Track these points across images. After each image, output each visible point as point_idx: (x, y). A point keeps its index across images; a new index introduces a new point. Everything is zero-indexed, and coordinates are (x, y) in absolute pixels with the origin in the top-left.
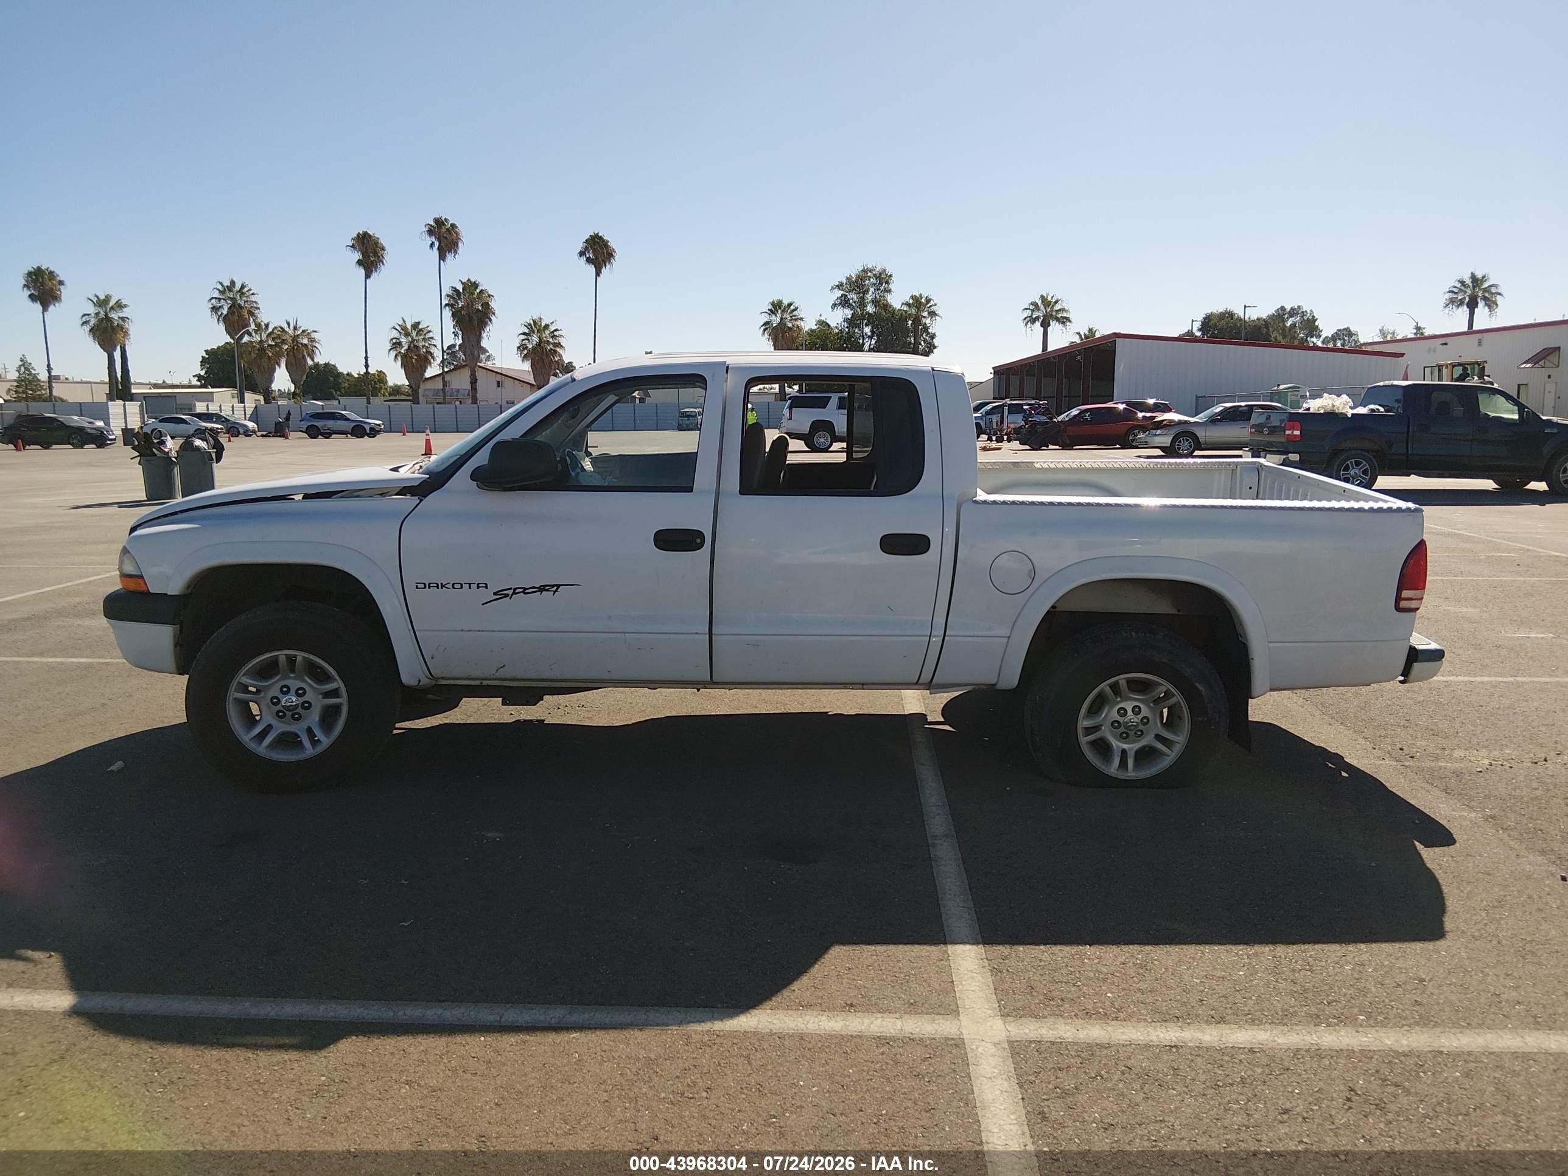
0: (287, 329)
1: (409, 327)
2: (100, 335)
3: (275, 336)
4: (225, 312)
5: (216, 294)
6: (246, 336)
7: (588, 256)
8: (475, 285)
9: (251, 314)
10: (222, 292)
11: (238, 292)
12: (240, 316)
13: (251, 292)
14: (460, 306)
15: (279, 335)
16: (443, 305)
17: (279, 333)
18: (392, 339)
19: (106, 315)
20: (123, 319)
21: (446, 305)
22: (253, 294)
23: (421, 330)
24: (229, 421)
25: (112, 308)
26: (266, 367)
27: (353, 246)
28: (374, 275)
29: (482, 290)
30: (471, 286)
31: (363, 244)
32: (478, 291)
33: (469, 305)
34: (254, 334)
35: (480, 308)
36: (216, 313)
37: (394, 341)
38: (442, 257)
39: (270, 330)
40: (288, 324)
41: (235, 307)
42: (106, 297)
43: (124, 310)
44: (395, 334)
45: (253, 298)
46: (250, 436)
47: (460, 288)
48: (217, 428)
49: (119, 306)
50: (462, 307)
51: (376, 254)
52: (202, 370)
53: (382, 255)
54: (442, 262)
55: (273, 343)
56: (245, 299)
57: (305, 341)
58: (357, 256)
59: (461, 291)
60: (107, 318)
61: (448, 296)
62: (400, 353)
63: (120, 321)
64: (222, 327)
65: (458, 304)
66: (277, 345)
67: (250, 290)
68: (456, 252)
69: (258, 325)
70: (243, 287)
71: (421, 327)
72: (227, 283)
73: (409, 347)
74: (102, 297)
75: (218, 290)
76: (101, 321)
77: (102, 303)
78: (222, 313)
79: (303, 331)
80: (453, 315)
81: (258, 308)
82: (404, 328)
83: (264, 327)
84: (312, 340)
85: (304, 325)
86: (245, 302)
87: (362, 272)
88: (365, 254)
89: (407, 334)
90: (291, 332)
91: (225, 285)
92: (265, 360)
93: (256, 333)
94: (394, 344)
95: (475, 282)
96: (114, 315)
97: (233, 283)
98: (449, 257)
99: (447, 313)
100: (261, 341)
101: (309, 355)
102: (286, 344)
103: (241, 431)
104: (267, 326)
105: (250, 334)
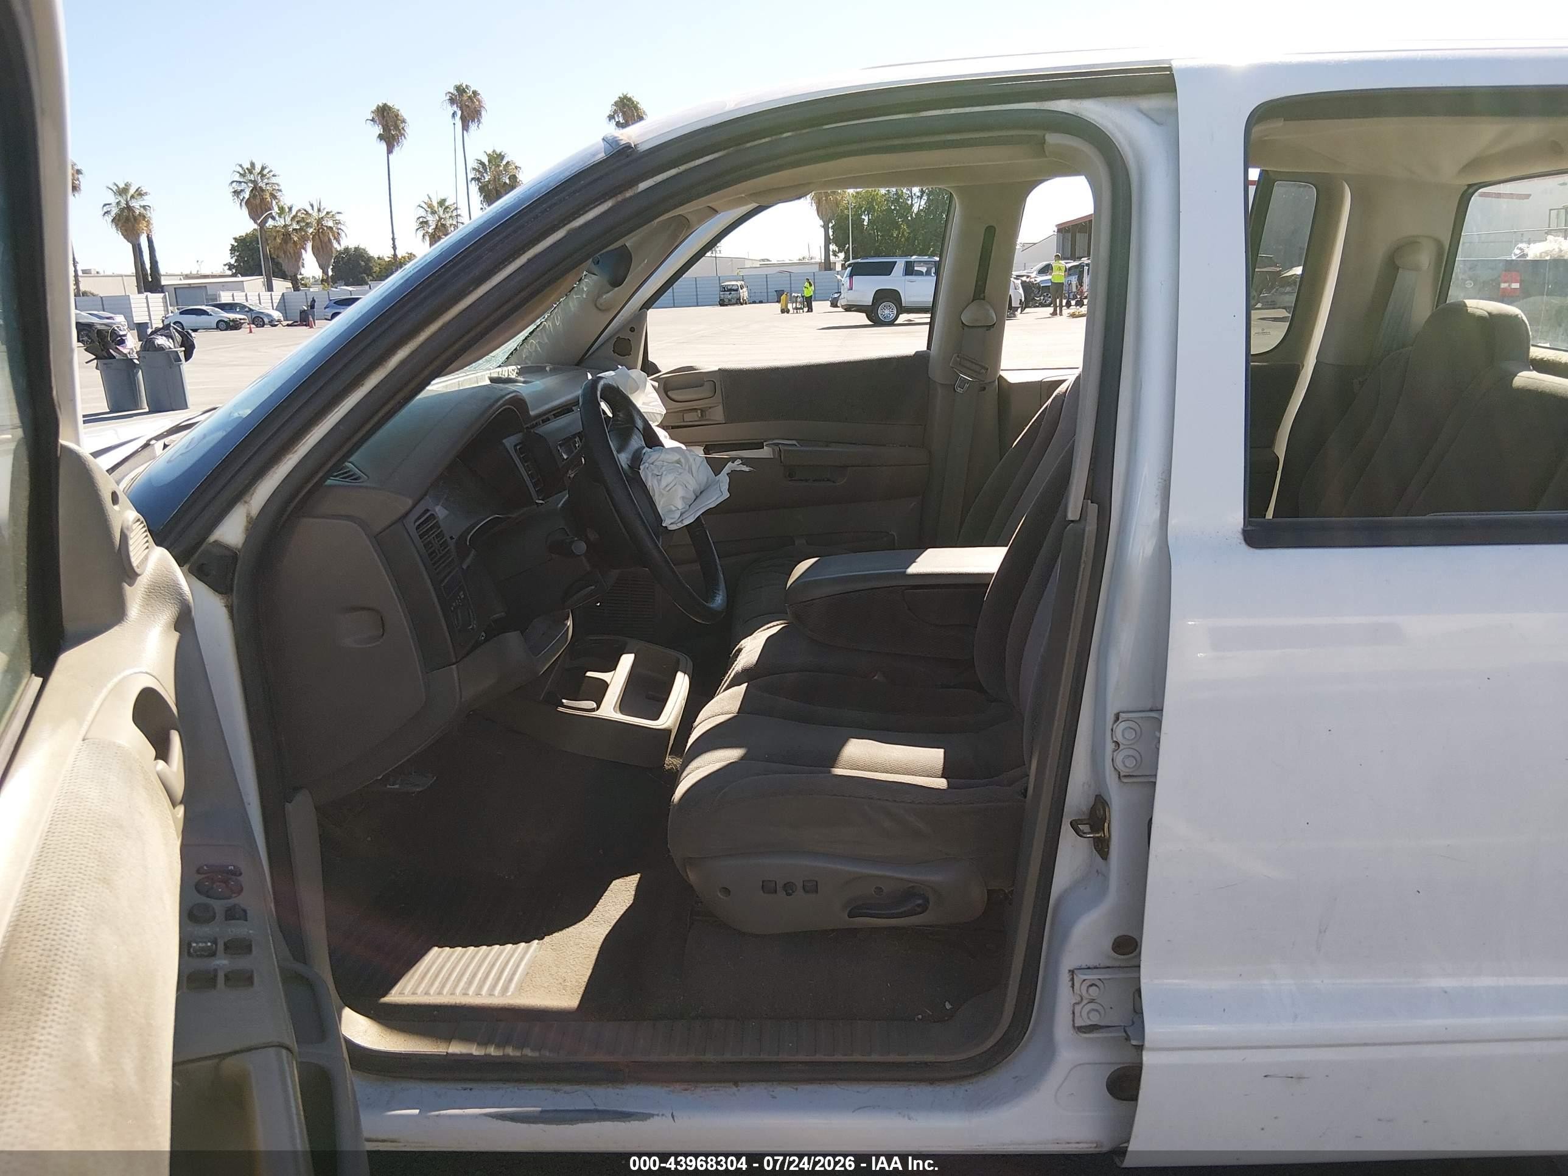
0: (310, 211)
1: (435, 204)
2: (122, 226)
3: (299, 219)
4: (247, 196)
5: (237, 178)
6: (270, 219)
7: (617, 120)
8: (501, 157)
9: (274, 197)
10: (243, 175)
11: (258, 174)
12: (263, 200)
13: (272, 174)
14: (487, 180)
15: (302, 219)
16: (469, 179)
17: (303, 216)
18: (419, 218)
19: (127, 203)
20: (144, 207)
21: (472, 179)
22: (273, 176)
23: (447, 207)
24: (253, 310)
25: (132, 197)
26: (292, 252)
27: (373, 120)
28: (396, 150)
29: (508, 162)
30: (496, 158)
31: (383, 117)
32: (504, 162)
33: (496, 178)
34: (277, 218)
35: (508, 181)
36: (238, 197)
37: (421, 220)
38: (465, 127)
39: (294, 213)
40: (312, 206)
41: (257, 191)
42: (126, 185)
43: (145, 197)
44: (422, 213)
45: (274, 180)
46: (276, 325)
47: (485, 160)
48: (240, 319)
49: (140, 193)
50: (489, 181)
51: (397, 127)
52: (232, 258)
53: (403, 128)
54: (465, 132)
55: (298, 227)
56: (266, 181)
57: (330, 224)
58: (378, 130)
59: (487, 163)
60: (129, 207)
61: (474, 169)
62: (427, 232)
63: (142, 209)
64: (245, 211)
65: (485, 179)
66: (301, 229)
67: (271, 171)
68: (479, 121)
69: (282, 209)
70: (263, 168)
71: (447, 204)
72: (247, 165)
73: (437, 225)
74: (122, 186)
75: (239, 172)
76: (122, 210)
77: (122, 191)
78: (244, 198)
79: (328, 213)
80: (481, 189)
81: (280, 190)
82: (430, 206)
83: (287, 210)
84: (338, 223)
85: (328, 206)
86: (267, 184)
87: (383, 146)
88: (386, 128)
89: (434, 213)
90: (315, 214)
91: (245, 167)
92: (290, 245)
93: (280, 217)
94: (421, 223)
95: (500, 154)
96: (135, 204)
97: (253, 165)
98: (473, 127)
99: (474, 188)
100: (285, 226)
101: (335, 238)
102: (311, 227)
103: (266, 320)
104: (290, 209)
105: (274, 218)
